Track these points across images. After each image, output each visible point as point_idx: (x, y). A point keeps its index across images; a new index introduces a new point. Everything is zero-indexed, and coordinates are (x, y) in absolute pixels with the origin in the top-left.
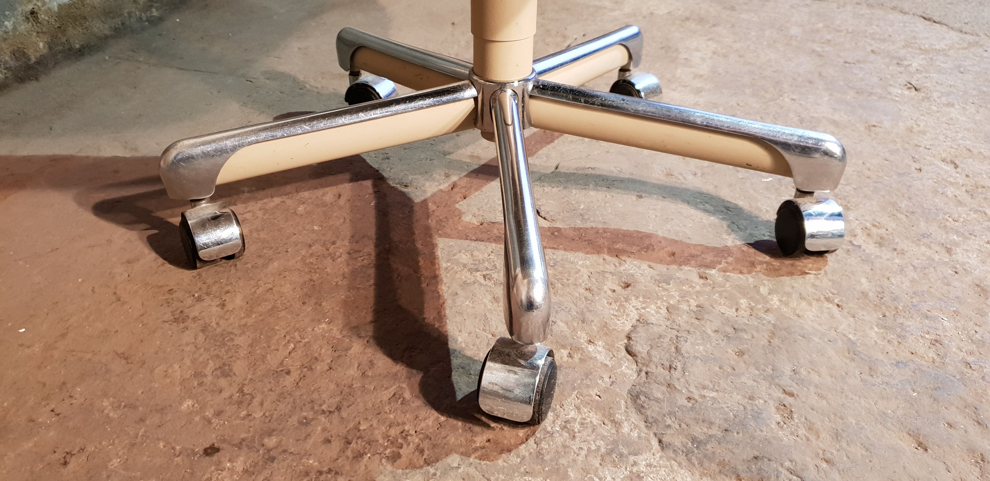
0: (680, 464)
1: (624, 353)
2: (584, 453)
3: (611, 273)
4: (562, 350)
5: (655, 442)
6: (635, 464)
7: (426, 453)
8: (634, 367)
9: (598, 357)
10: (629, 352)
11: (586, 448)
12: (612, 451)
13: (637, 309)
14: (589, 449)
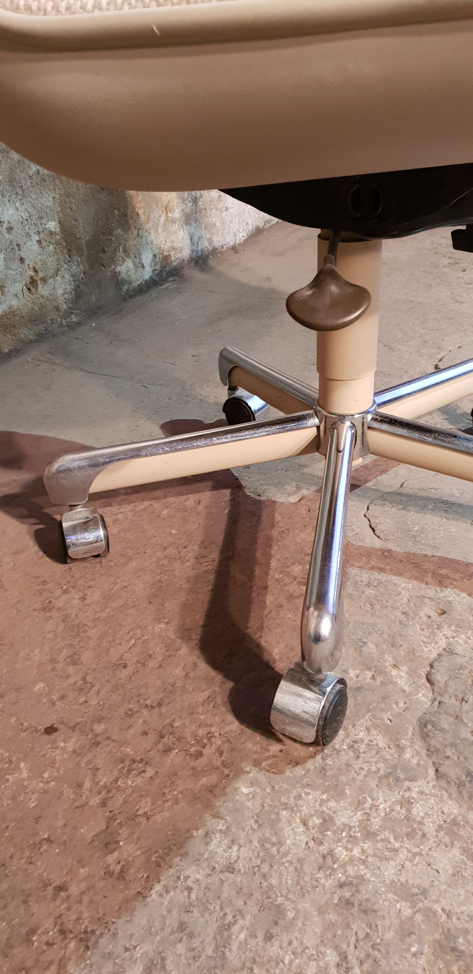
0: (450, 795)
1: (424, 680)
2: (363, 773)
3: (430, 598)
4: (367, 672)
5: (431, 771)
6: (409, 789)
7: (225, 755)
8: (430, 695)
9: (399, 682)
10: (429, 680)
11: (366, 769)
12: (390, 774)
13: (447, 638)
14: (369, 770)
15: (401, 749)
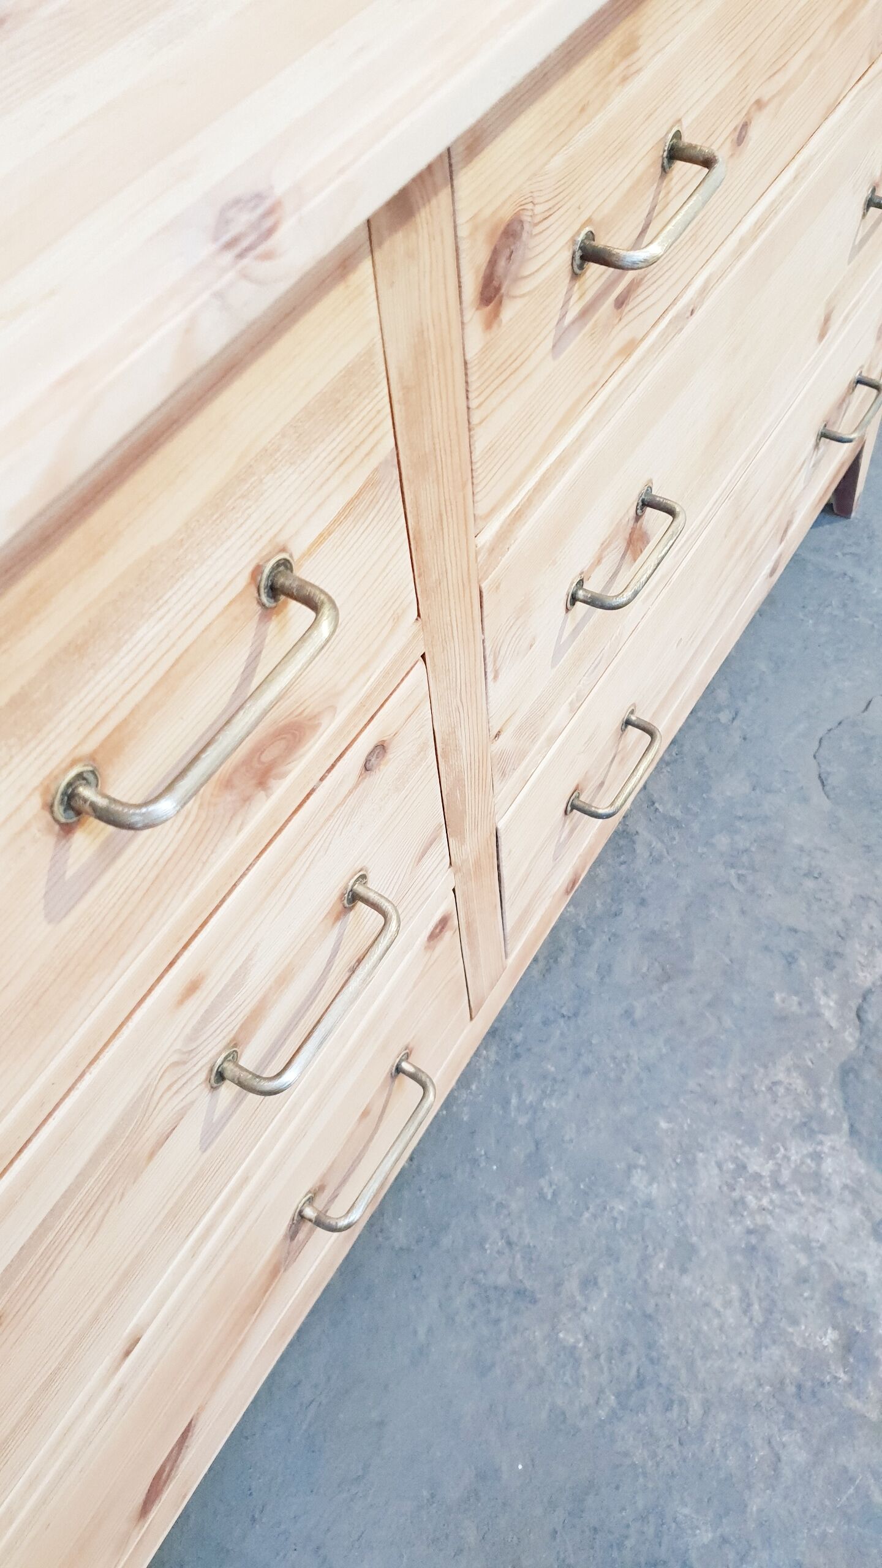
15: (819, 1098)
